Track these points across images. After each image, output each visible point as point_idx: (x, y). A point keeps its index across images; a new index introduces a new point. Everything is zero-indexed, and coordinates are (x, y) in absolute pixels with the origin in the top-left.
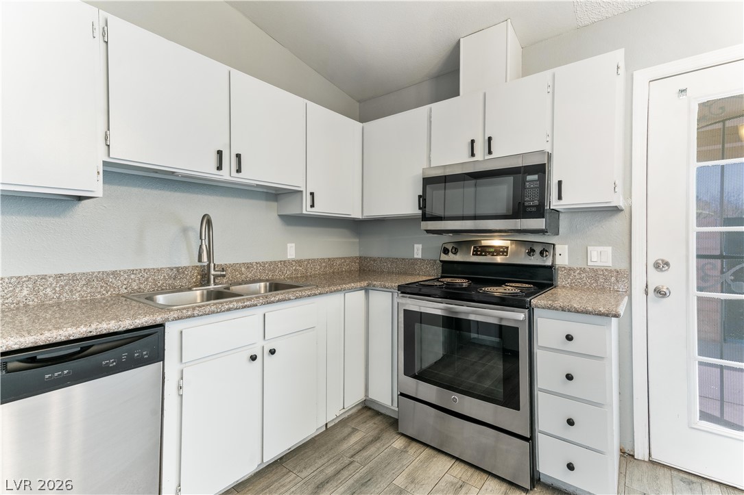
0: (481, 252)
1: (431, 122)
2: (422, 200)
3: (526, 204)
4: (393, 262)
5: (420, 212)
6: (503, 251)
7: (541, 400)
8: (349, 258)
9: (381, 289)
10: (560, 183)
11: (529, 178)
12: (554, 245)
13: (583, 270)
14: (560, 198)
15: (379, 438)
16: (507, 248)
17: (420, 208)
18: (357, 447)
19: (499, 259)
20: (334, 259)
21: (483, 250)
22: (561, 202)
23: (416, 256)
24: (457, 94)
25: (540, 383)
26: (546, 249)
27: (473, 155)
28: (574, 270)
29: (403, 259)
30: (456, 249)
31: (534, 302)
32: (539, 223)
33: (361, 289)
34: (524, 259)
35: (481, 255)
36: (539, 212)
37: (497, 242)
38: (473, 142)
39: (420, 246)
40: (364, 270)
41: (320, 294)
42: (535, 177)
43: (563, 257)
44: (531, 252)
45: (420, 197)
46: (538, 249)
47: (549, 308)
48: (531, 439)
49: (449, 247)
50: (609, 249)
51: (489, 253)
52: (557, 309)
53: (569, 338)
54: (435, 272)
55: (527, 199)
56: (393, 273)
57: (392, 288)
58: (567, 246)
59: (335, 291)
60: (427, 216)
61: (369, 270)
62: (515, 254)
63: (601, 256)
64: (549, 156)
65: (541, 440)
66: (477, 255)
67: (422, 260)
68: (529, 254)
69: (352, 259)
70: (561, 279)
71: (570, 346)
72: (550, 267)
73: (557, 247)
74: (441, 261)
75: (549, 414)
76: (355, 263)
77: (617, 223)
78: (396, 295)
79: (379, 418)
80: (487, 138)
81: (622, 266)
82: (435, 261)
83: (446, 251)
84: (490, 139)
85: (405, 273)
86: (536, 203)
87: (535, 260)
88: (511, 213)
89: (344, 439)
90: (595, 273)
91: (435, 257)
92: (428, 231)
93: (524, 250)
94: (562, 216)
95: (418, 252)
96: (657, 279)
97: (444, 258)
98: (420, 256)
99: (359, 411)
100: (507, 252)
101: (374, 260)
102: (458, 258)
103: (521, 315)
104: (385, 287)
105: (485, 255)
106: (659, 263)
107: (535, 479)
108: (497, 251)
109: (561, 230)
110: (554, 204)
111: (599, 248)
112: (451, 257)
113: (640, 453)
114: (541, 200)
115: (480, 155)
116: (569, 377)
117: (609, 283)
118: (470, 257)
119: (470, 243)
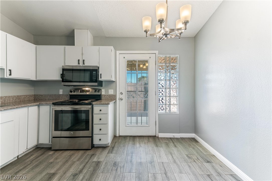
0: (82, 91)
1: (65, 51)
2: (62, 75)
3: (93, 79)
4: (50, 96)
5: (61, 79)
6: (88, 91)
7: (94, 127)
8: (28, 95)
9: (45, 105)
10: (101, 74)
11: (94, 72)
12: (101, 89)
13: (107, 95)
14: (101, 78)
15: (43, 154)
16: (89, 90)
17: (61, 78)
18: (34, 159)
19: (88, 93)
20: (20, 96)
21: (83, 91)
22: (101, 79)
23: (60, 94)
24: (74, 45)
26: (99, 90)
27: (79, 64)
28: (106, 95)
29: (55, 95)
30: (74, 91)
31: (93, 103)
32: (96, 84)
33: (36, 105)
35: (82, 92)
36: (96, 81)
37: (87, 89)
38: (79, 60)
39: (62, 90)
40: (36, 100)
41: (16, 108)
42: (95, 72)
43: (103, 92)
44: (96, 91)
45: (61, 74)
46: (97, 90)
47: (96, 104)
48: (92, 137)
49: (72, 90)
50: (113, 90)
51: (85, 92)
52: (98, 104)
53: (100, 110)
54: (67, 98)
55: (93, 78)
56: (50, 100)
57: (50, 104)
58: (104, 90)
59: (24, 107)
60: (64, 81)
61: (39, 100)
62: (92, 92)
63: (111, 92)
64: (98, 68)
65: (94, 136)
66: (81, 92)
67: (62, 95)
68: (95, 92)
69: (30, 96)
70: (103, 98)
71: (101, 112)
72: (100, 95)
73: (102, 90)
74: (69, 95)
75: (96, 129)
76: (32, 97)
77: (114, 84)
78: (51, 106)
79: (44, 149)
80: (83, 60)
81: (115, 94)
82: (67, 95)
83: (71, 92)
84: (84, 60)
85: (56, 100)
86: (95, 79)
87: (97, 93)
88: (89, 81)
89: (27, 158)
90: (110, 96)
91: (68, 94)
92: (64, 85)
93: (94, 91)
94: (103, 82)
95: (61, 92)
96: (121, 96)
97: (71, 94)
98: (62, 94)
99: (34, 150)
100: (89, 91)
101: (42, 96)
102: (75, 93)
103: (90, 107)
104: (47, 104)
105: (83, 92)
106: (121, 93)
107: (93, 146)
108: (87, 91)
109: (103, 86)
110: (100, 79)
111: (111, 90)
112: (73, 93)
113: (117, 135)
114: (97, 78)
115: (81, 64)
116: (100, 119)
117: (113, 98)
118: (79, 93)
119: (79, 89)
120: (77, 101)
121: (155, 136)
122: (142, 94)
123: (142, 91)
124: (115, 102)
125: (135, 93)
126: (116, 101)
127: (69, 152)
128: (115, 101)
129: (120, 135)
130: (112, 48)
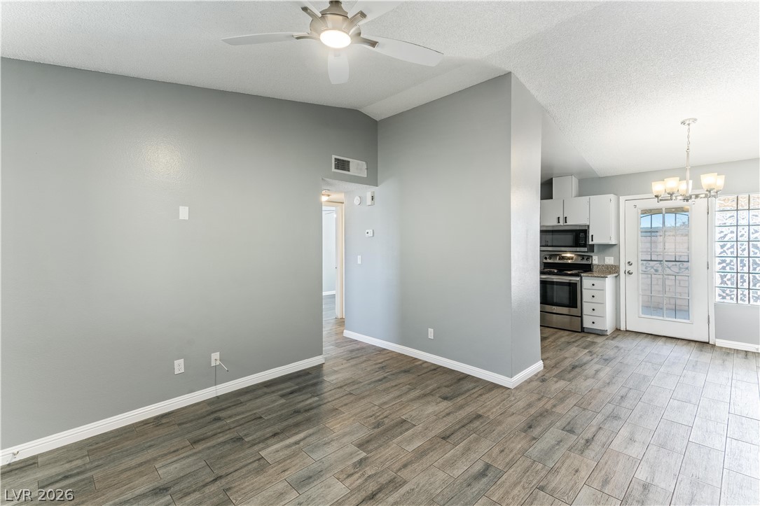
3: (579, 242)
6: (571, 258)
7: (585, 305)
10: (592, 235)
12: (592, 256)
13: (603, 266)
14: (592, 240)
16: (573, 257)
19: (570, 261)
21: (563, 258)
22: (593, 242)
24: (552, 198)
25: (584, 300)
26: (589, 258)
27: (558, 223)
28: (600, 266)
30: (550, 258)
31: (582, 274)
32: (586, 249)
34: (579, 261)
35: (562, 260)
36: (585, 246)
37: (569, 255)
38: (559, 218)
42: (582, 234)
43: (595, 260)
44: (583, 259)
46: (586, 258)
47: (587, 276)
48: (581, 317)
49: (547, 257)
50: (613, 258)
53: (593, 285)
58: (597, 257)
62: (576, 260)
63: (609, 260)
64: (588, 226)
65: (584, 317)
66: (560, 260)
70: (595, 268)
71: (594, 287)
72: (590, 265)
73: (594, 257)
74: (543, 263)
75: (587, 308)
77: (615, 249)
81: (617, 264)
84: (566, 217)
86: (584, 242)
87: (584, 262)
88: (574, 245)
90: (608, 266)
93: (580, 258)
94: (594, 247)
96: (629, 268)
97: (545, 261)
100: (573, 259)
102: (552, 261)
103: (578, 279)
105: (564, 260)
106: (629, 262)
107: (583, 330)
108: (569, 258)
109: (595, 251)
110: (591, 243)
111: (609, 258)
112: (549, 261)
113: (623, 328)
114: (586, 241)
115: (561, 223)
116: (593, 296)
117: (614, 270)
118: (557, 261)
119: (557, 255)
120: (556, 271)
121: (708, 343)
122: (676, 265)
123: (676, 261)
124: (616, 277)
125: (660, 264)
126: (619, 275)
127: (552, 329)
128: (617, 274)
129: (628, 329)
130: (612, 196)
